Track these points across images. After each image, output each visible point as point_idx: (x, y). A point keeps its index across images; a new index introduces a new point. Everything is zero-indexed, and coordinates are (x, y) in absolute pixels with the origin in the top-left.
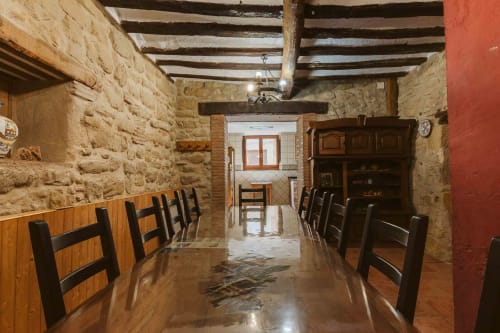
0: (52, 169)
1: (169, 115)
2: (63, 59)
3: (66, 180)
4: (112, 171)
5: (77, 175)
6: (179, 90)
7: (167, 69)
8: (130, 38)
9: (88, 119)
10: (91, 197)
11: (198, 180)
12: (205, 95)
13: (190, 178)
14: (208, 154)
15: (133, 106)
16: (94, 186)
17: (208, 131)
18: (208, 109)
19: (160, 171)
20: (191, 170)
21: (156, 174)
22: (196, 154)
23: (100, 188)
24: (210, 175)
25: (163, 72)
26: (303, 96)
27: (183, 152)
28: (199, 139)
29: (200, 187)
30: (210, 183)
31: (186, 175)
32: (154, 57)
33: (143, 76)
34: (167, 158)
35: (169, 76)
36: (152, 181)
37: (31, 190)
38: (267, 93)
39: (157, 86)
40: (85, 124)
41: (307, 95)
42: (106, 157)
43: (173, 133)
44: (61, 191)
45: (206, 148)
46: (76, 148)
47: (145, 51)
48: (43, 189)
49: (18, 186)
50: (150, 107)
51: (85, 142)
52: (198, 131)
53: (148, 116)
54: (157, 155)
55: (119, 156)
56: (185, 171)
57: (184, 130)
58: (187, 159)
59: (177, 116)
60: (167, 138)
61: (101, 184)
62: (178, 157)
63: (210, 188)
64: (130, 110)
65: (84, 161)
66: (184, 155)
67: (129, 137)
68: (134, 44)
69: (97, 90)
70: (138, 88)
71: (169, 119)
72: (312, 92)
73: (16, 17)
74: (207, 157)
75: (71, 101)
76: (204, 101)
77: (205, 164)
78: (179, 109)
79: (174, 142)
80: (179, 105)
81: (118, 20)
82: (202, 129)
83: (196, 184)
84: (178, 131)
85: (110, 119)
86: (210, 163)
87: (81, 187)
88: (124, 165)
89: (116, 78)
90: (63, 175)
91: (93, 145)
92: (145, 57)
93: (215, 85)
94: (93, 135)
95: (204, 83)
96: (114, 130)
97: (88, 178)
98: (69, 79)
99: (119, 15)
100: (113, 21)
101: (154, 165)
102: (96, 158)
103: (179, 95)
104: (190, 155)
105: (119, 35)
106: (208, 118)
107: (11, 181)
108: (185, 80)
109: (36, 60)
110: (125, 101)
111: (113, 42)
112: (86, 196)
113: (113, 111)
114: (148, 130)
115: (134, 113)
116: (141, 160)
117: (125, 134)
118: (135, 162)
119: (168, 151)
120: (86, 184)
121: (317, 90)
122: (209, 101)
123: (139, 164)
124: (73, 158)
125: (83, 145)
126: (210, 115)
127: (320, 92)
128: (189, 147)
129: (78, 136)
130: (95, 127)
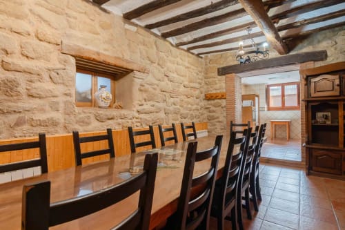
0: (123, 112)
1: (199, 79)
2: (128, 62)
3: (131, 117)
4: (157, 112)
5: (137, 115)
6: (206, 62)
7: (195, 51)
8: (168, 41)
9: (142, 88)
10: (144, 125)
11: (218, 118)
12: (221, 62)
13: (213, 116)
14: (224, 100)
15: (170, 77)
16: (146, 120)
17: (224, 85)
18: (223, 71)
19: (191, 112)
20: (214, 111)
21: (187, 114)
22: (216, 101)
23: (149, 121)
24: (225, 114)
25: (193, 54)
26: (301, 48)
27: (208, 100)
28: (218, 91)
29: (219, 122)
30: (225, 120)
31: (211, 114)
32: (185, 47)
33: (179, 59)
34: (198, 104)
35: (198, 55)
36: (185, 118)
37: (115, 121)
38: (250, 55)
39: (189, 63)
40: (141, 90)
41: (305, 47)
42: (153, 106)
43: (202, 89)
44: (128, 122)
45: (223, 97)
46: (136, 102)
47: (178, 45)
48: (120, 121)
49: (109, 119)
50: (182, 76)
51: (141, 99)
52: (217, 86)
53: (181, 81)
54: (188, 103)
55: (161, 105)
56: (210, 112)
57: (209, 87)
58: (211, 104)
59: (205, 78)
60: (197, 92)
61: (150, 119)
62: (206, 103)
63: (225, 122)
64: (169, 80)
65: (140, 108)
66: (210, 102)
67: (167, 95)
68: (171, 44)
69: (147, 73)
70: (174, 67)
71: (198, 81)
72: (310, 44)
73: (106, 50)
74: (223, 102)
75: (133, 80)
76: (222, 66)
77: (222, 107)
78: (206, 74)
79: (203, 95)
80: (206, 71)
81: (159, 34)
82: (220, 84)
83: (217, 120)
84: (205, 87)
85: (155, 86)
86: (225, 107)
87: (139, 120)
88: (165, 109)
89: (159, 64)
90: (128, 115)
91: (145, 100)
92: (179, 49)
93: (229, 54)
94: (145, 95)
95: (221, 55)
96: (158, 91)
97: (142, 116)
98: (132, 71)
99: (160, 31)
100: (156, 35)
101: (187, 109)
102: (147, 106)
103: (206, 65)
104: (212, 102)
105: (161, 41)
106: (224, 77)
107: (106, 117)
108: (209, 55)
109: (115, 66)
110: (166, 75)
111: (156, 46)
112: (141, 125)
113: (157, 82)
114: (182, 89)
115: (171, 81)
116: (176, 107)
117: (164, 93)
118: (172, 108)
119: (198, 100)
120: (141, 119)
121: (316, 41)
122: (225, 65)
123: (175, 109)
124: (135, 107)
125: (140, 101)
126: (224, 75)
127: (319, 42)
128: (212, 97)
129: (137, 96)
130: (146, 91)
